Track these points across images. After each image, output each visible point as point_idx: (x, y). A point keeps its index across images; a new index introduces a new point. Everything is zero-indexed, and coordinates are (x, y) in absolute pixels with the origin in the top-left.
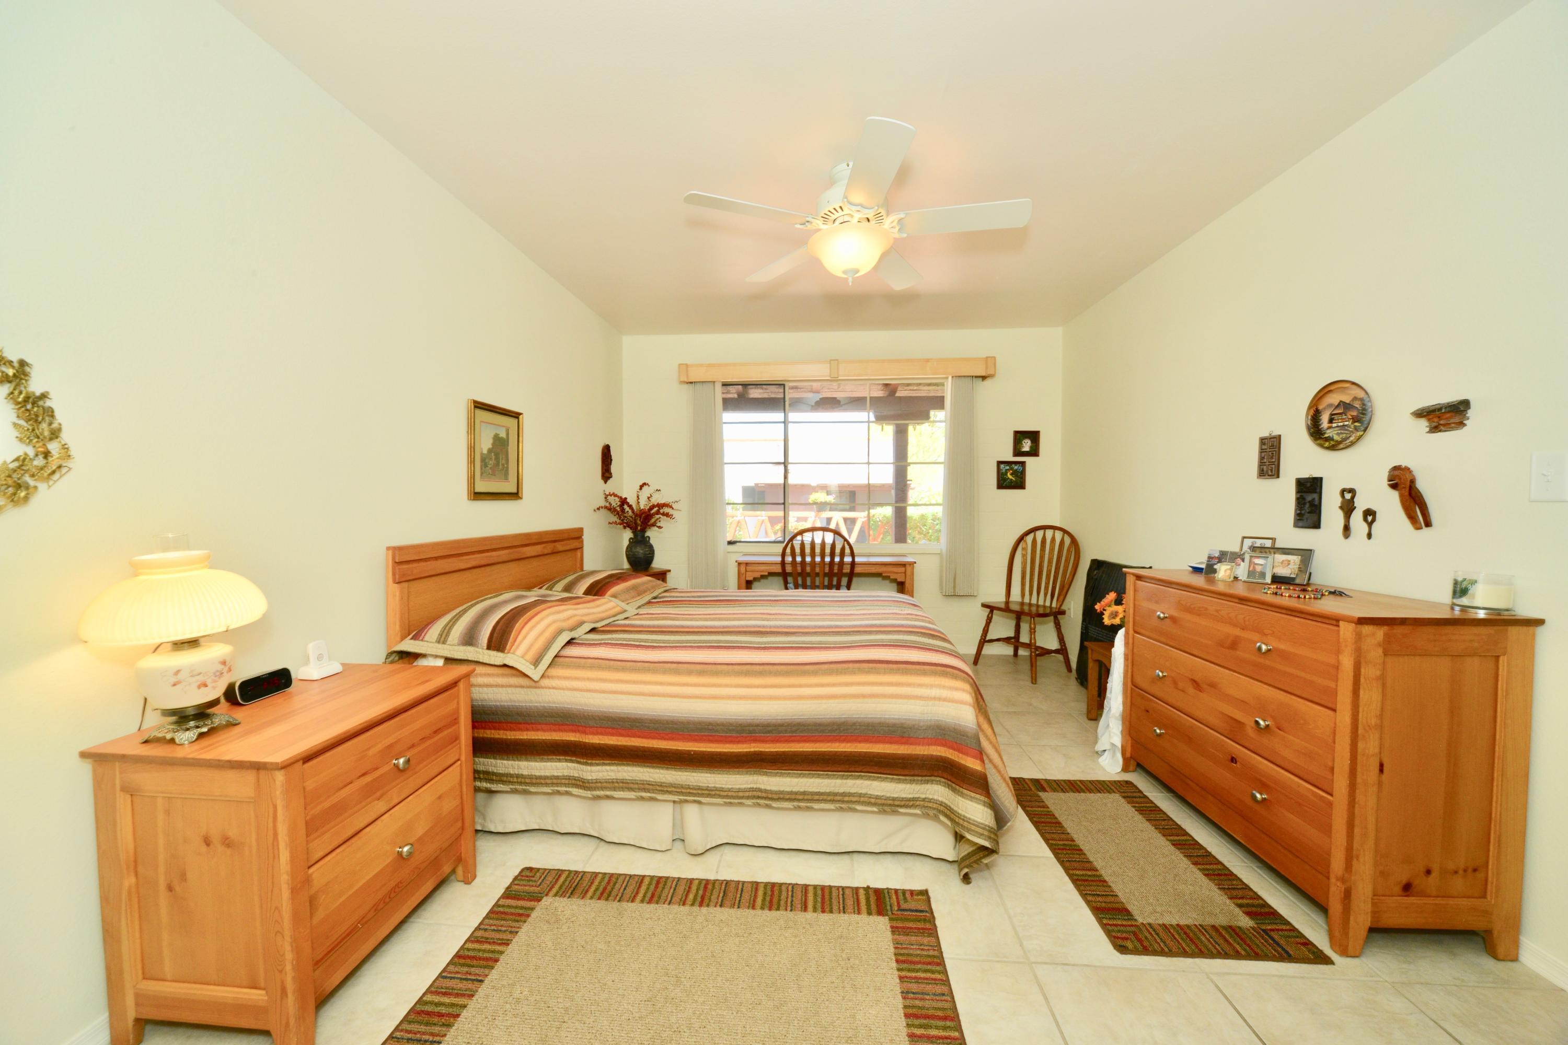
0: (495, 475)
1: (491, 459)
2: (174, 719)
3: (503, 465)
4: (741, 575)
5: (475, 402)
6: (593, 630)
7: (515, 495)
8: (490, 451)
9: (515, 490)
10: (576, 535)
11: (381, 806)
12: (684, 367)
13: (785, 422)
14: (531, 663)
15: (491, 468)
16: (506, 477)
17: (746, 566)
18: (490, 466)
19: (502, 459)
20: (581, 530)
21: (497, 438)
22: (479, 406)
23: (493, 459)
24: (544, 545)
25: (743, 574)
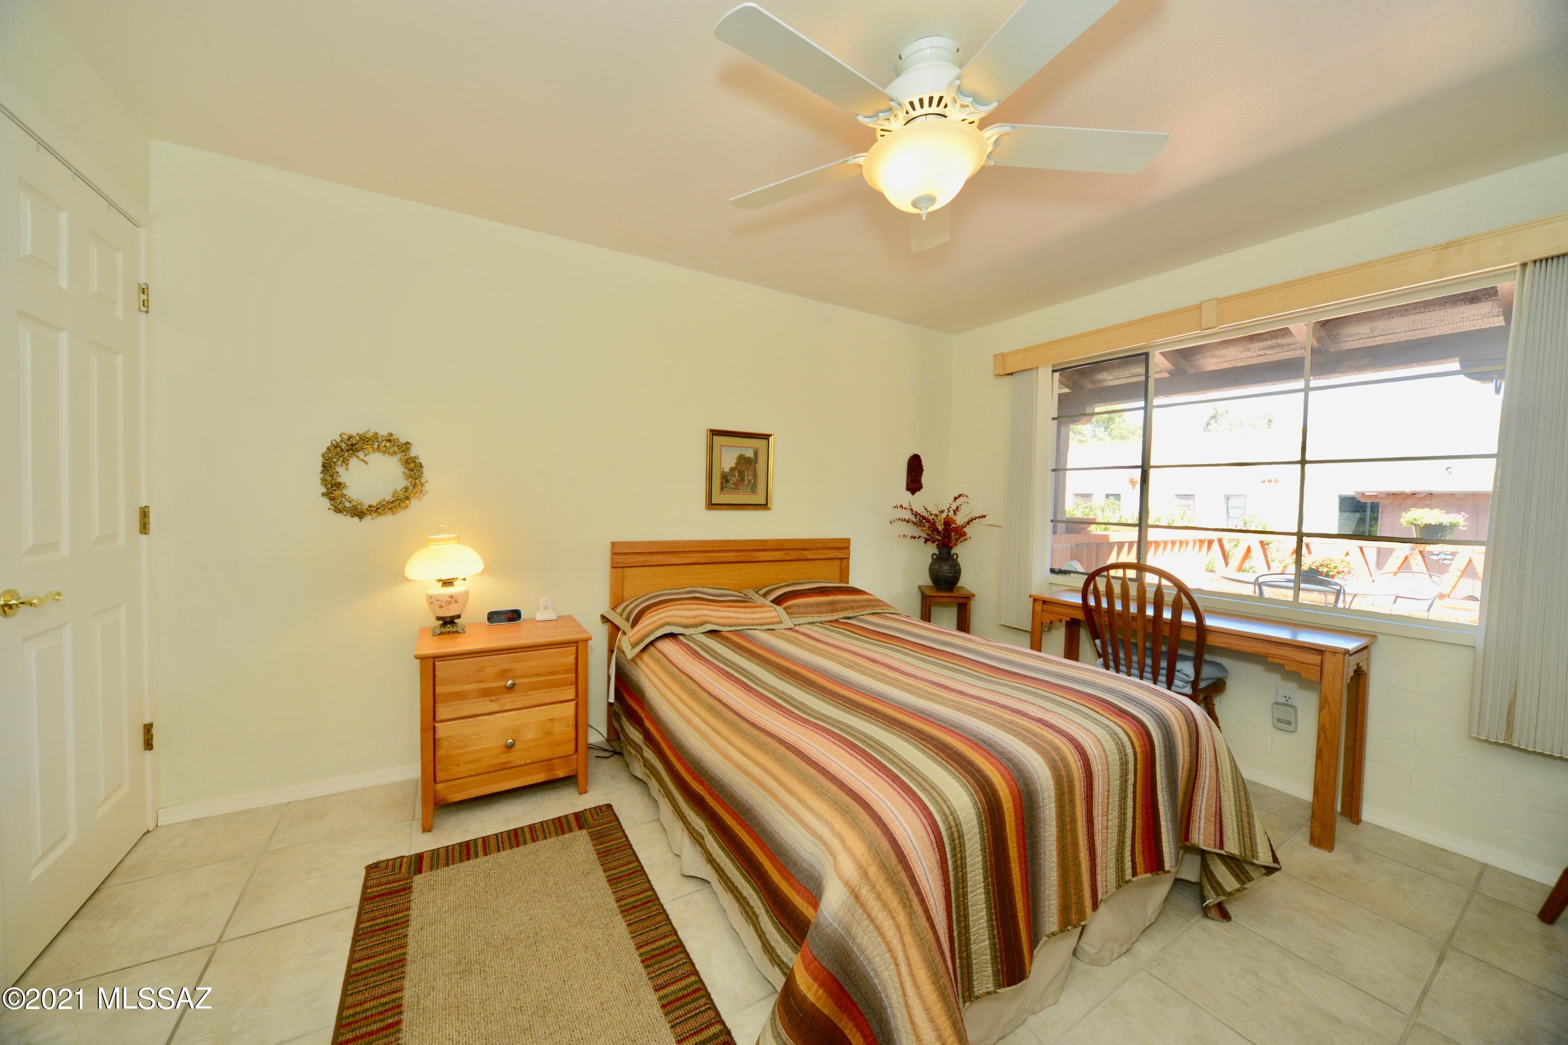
0: (738, 489)
1: (734, 476)
2: (442, 622)
3: (749, 480)
4: (1036, 615)
5: (711, 431)
6: (712, 632)
7: (765, 506)
8: (732, 469)
9: (763, 502)
10: (842, 545)
11: (495, 707)
12: (1000, 358)
13: (1146, 409)
14: (631, 644)
15: (733, 484)
16: (753, 489)
17: (1043, 604)
18: (732, 482)
19: (748, 476)
20: (848, 541)
21: (742, 459)
22: (715, 433)
23: (737, 476)
24: (785, 552)
25: (1038, 613)
